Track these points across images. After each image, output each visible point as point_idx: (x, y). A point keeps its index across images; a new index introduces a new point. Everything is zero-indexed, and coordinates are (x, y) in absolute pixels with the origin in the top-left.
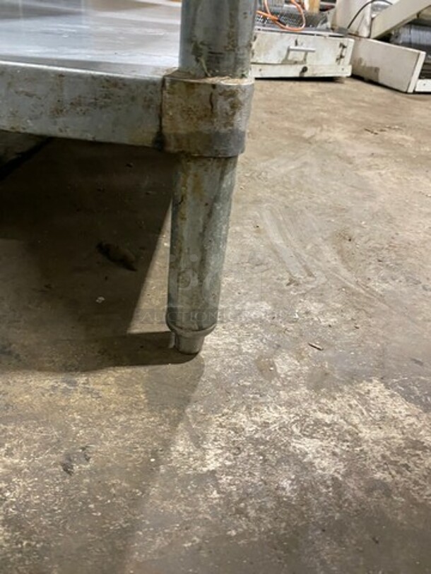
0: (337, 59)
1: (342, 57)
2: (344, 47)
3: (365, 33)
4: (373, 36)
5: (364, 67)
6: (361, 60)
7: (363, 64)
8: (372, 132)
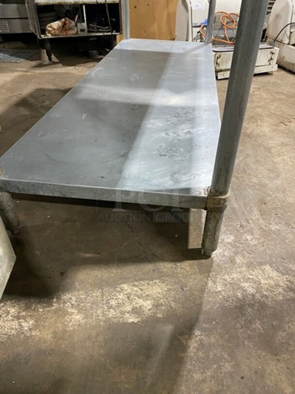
0: (269, 61)
1: (271, 59)
2: (273, 54)
3: (286, 41)
4: (291, 44)
5: (286, 62)
6: (284, 58)
7: (285, 60)
8: (284, 124)
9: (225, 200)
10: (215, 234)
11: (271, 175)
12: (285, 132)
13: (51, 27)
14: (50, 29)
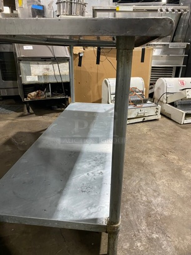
0: (156, 113)
1: (157, 112)
2: (157, 109)
3: (165, 102)
4: (168, 103)
5: (166, 112)
6: (164, 110)
7: (165, 111)
8: (164, 156)
9: (117, 227)
10: (114, 247)
11: (155, 194)
12: (164, 161)
13: (30, 95)
14: (30, 96)
